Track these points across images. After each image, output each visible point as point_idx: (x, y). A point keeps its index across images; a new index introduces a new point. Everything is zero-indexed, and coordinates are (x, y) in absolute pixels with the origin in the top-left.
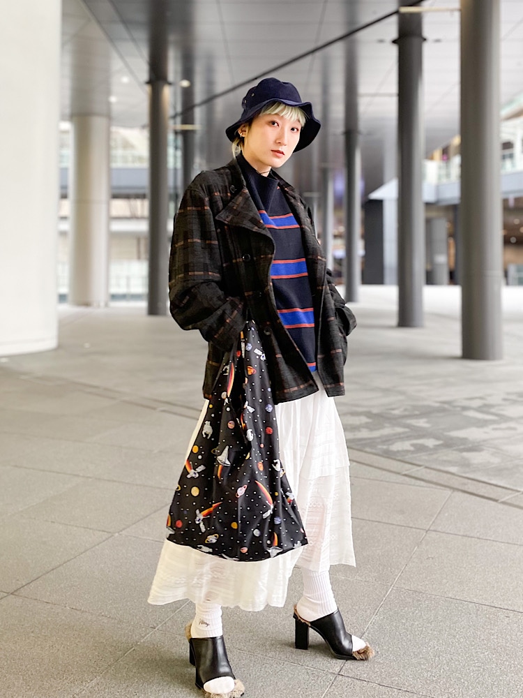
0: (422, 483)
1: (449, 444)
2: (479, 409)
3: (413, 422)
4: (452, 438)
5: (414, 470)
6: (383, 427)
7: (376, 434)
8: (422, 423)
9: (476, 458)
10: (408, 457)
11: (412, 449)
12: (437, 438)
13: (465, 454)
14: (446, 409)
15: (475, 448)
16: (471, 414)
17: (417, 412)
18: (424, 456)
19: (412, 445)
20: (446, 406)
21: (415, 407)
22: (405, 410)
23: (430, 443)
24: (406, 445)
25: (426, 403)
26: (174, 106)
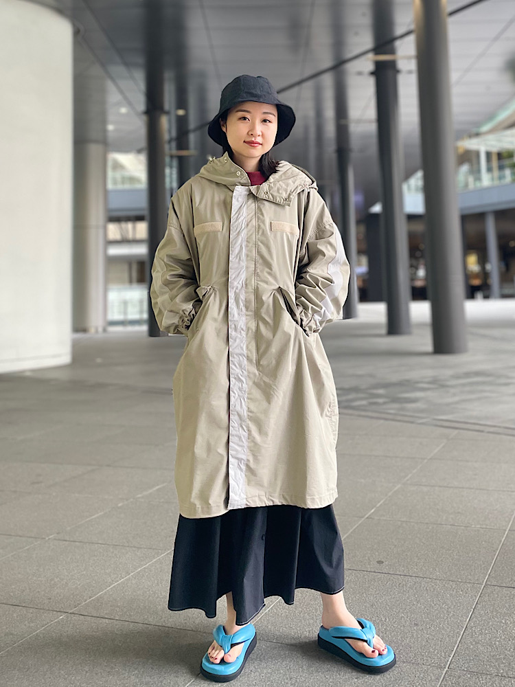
17: (379, 386)
26: (170, 132)
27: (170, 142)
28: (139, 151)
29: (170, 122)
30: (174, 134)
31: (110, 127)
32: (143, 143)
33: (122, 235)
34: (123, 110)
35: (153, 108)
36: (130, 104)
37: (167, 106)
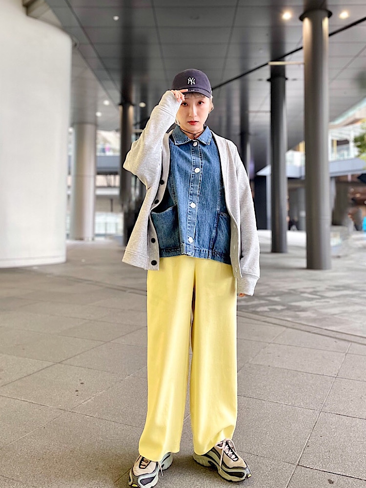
0: (272, 325)
1: (290, 308)
2: (311, 293)
3: (272, 299)
4: (291, 306)
5: (268, 319)
6: (254, 300)
7: (249, 303)
8: (277, 299)
9: (303, 314)
10: (266, 314)
11: (268, 310)
12: (284, 305)
13: (298, 313)
14: (291, 293)
15: (304, 310)
16: (306, 295)
17: (274, 294)
18: (274, 314)
19: (269, 309)
20: (292, 292)
21: (273, 292)
22: (268, 293)
23: (279, 308)
24: (266, 309)
25: (281, 290)
26: (136, 118)
27: (136, 125)
28: (117, 131)
29: (136, 111)
30: (139, 120)
31: (99, 114)
32: (118, 125)
33: (107, 183)
34: (107, 103)
35: (125, 102)
36: (110, 98)
37: (134, 100)
